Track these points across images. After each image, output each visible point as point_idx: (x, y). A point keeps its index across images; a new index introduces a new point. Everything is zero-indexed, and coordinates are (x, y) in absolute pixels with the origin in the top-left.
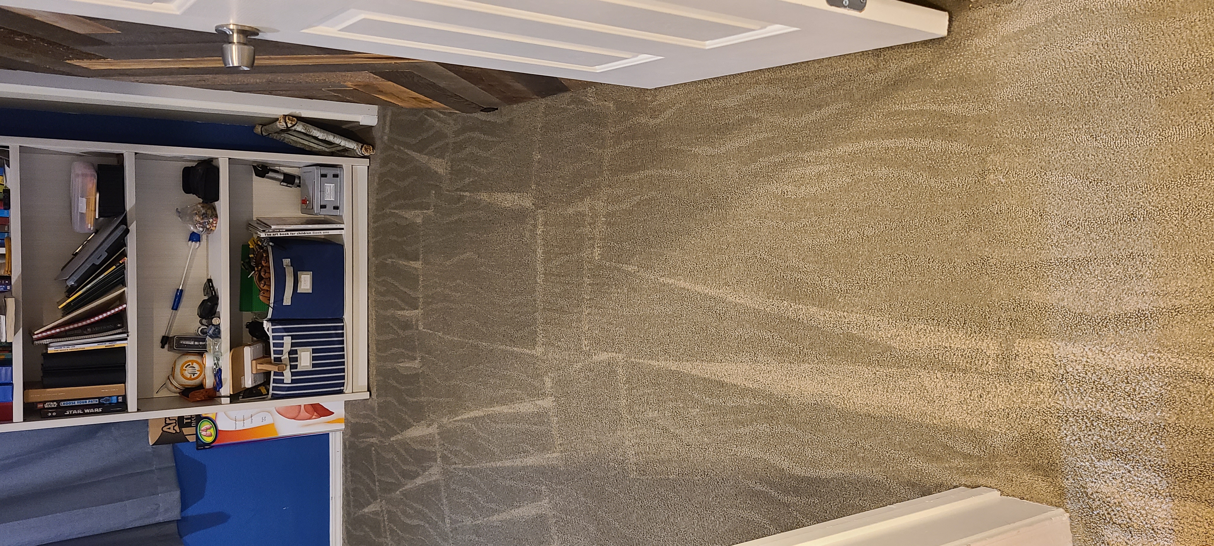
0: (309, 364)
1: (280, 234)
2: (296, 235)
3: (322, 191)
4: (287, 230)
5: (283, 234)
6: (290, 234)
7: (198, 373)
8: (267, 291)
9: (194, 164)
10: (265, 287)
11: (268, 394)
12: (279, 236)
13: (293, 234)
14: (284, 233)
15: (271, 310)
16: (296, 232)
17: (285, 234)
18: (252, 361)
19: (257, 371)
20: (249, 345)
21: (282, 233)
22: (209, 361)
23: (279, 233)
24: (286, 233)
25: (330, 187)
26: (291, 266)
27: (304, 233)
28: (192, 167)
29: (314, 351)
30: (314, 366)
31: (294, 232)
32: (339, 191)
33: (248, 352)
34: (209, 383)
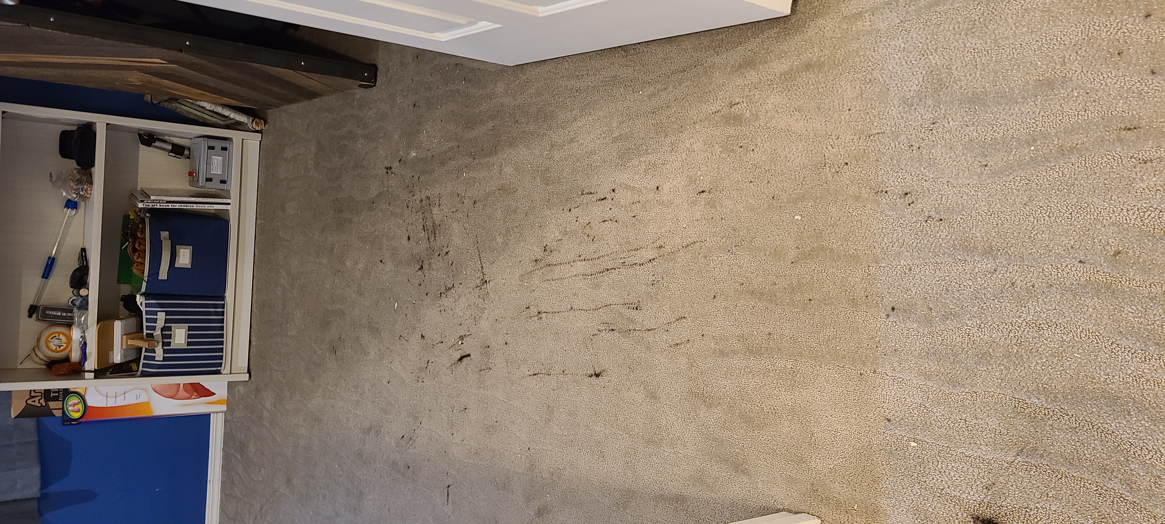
0: (183, 342)
1: (160, 206)
2: (177, 207)
3: (208, 163)
4: (168, 202)
5: (163, 206)
6: (170, 206)
7: (65, 345)
8: (141, 263)
9: (75, 128)
10: (139, 260)
11: (137, 371)
12: (158, 207)
13: (174, 206)
14: (164, 204)
15: (144, 284)
16: (178, 205)
17: (166, 206)
18: (122, 336)
19: (127, 346)
20: (121, 319)
21: (162, 204)
22: (76, 334)
23: (158, 205)
24: (167, 204)
25: (217, 160)
26: (170, 239)
27: (186, 206)
28: (71, 131)
29: (190, 329)
30: (189, 344)
31: (175, 205)
32: (227, 165)
33: (118, 326)
34: (75, 356)
